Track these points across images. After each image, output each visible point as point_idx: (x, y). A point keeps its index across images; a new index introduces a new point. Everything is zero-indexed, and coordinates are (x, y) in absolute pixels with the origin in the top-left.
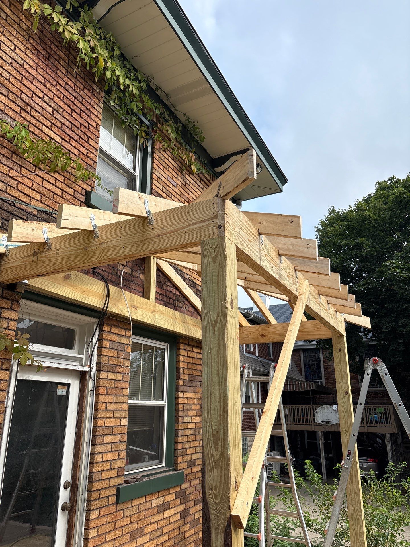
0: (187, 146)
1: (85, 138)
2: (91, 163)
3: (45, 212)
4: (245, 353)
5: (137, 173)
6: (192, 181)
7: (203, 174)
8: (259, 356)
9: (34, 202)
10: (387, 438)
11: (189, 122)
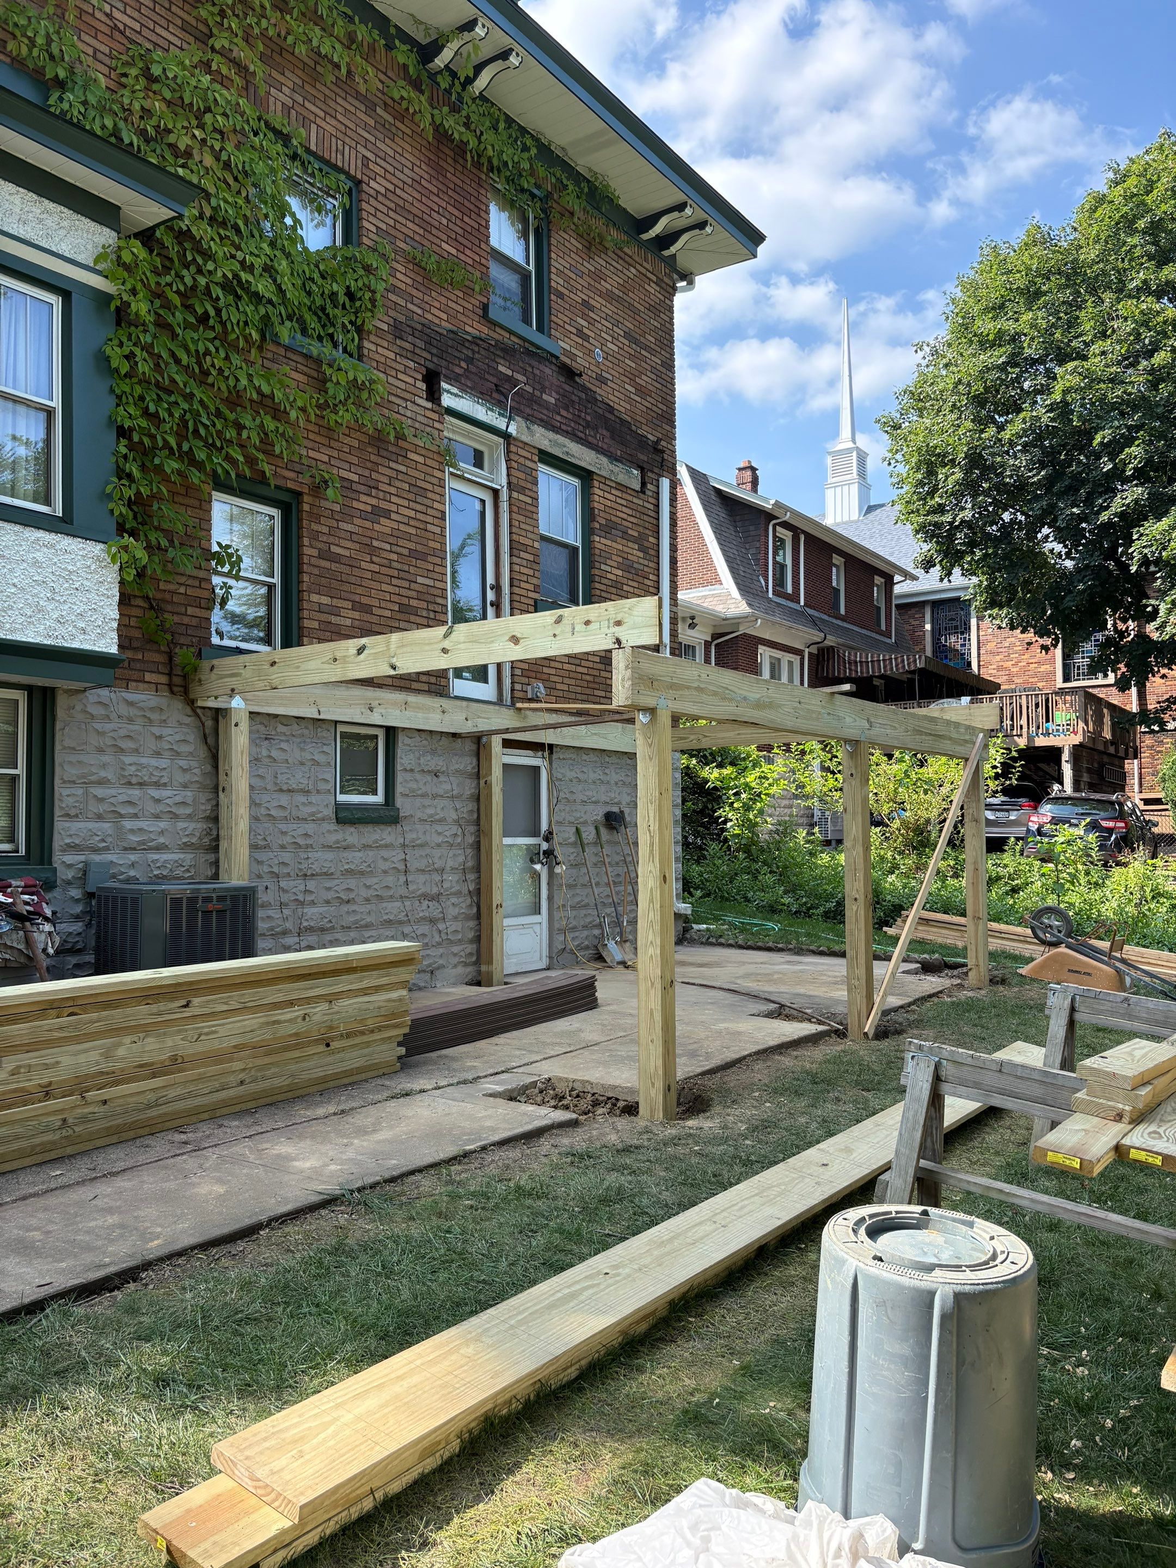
0: (596, 213)
1: (477, 242)
2: (484, 270)
3: (452, 332)
4: (770, 595)
5: (532, 268)
6: (604, 263)
7: (621, 249)
8: (806, 605)
9: (443, 323)
10: (1065, 756)
11: (597, 179)
